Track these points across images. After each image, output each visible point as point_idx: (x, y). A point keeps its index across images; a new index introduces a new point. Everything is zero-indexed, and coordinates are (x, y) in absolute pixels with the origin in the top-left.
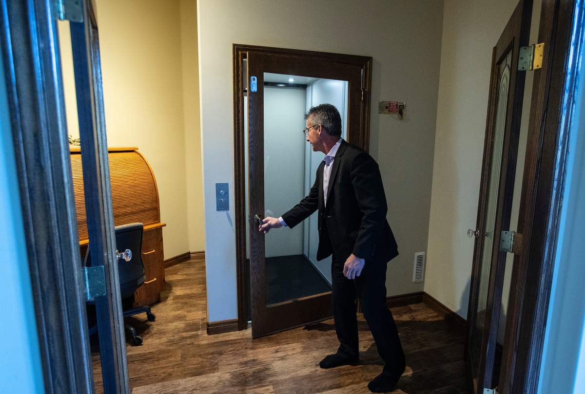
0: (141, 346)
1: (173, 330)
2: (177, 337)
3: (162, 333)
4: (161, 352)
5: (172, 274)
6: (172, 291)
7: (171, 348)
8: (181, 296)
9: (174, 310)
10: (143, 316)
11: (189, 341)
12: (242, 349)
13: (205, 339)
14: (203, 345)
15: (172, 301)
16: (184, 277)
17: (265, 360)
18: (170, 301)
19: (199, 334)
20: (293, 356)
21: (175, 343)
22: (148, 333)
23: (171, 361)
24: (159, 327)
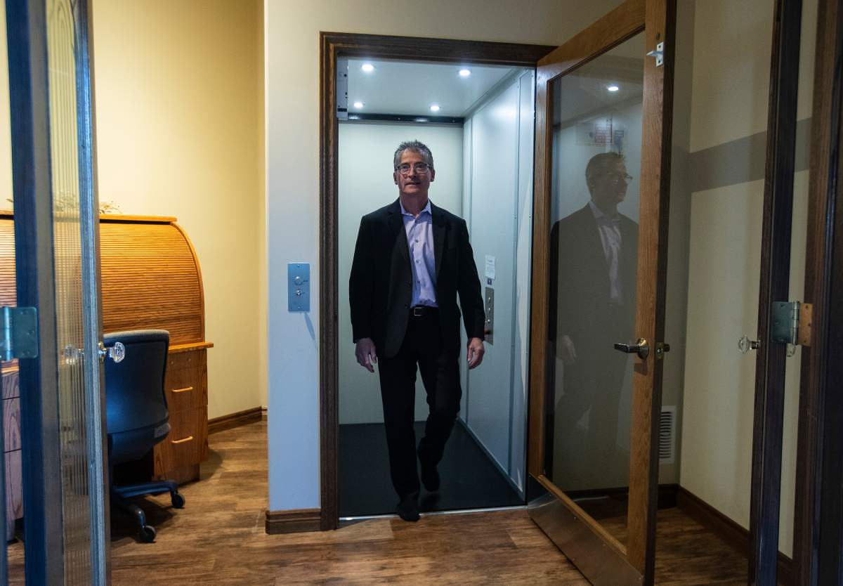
0: (153, 544)
1: (211, 523)
2: (214, 534)
3: (191, 526)
4: (184, 555)
5: (225, 441)
6: (222, 466)
7: (201, 550)
8: (234, 473)
9: (219, 493)
10: (165, 499)
11: (232, 542)
12: (322, 560)
13: (261, 539)
14: (255, 549)
15: (217, 480)
16: (246, 446)
17: (360, 580)
18: (214, 480)
19: (253, 532)
20: (411, 577)
21: (210, 544)
22: (168, 526)
23: (197, 569)
24: (190, 518)
